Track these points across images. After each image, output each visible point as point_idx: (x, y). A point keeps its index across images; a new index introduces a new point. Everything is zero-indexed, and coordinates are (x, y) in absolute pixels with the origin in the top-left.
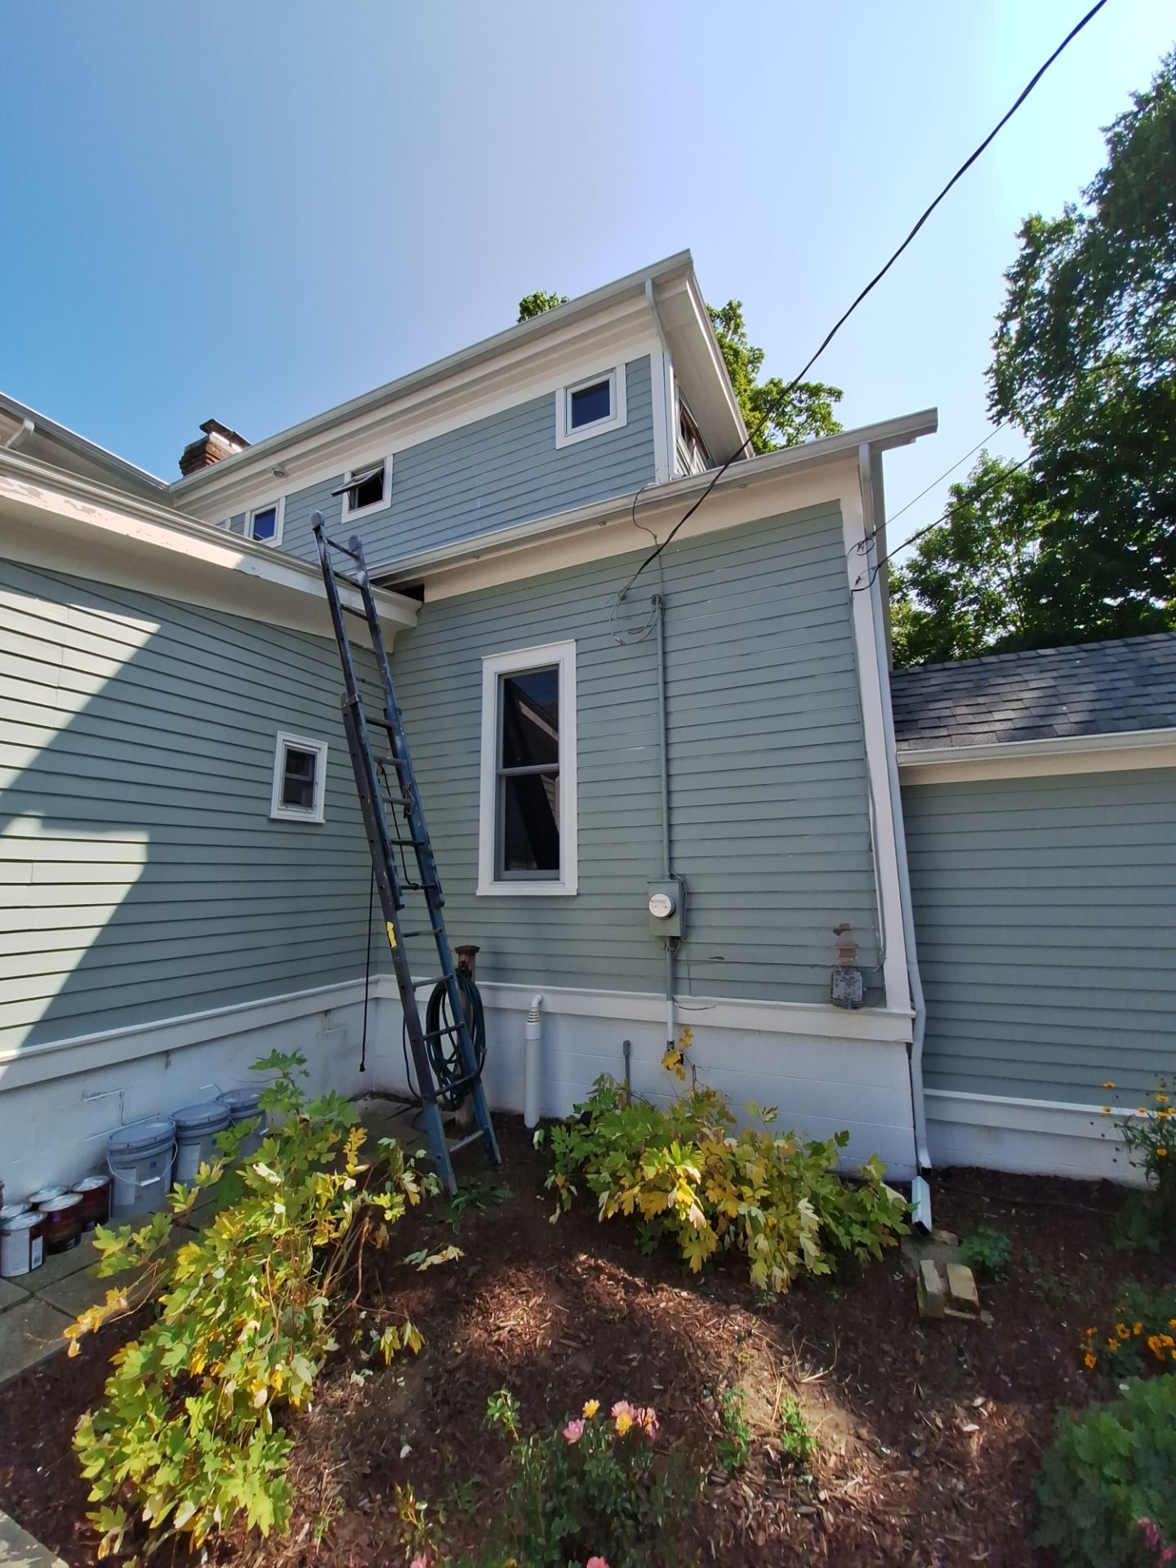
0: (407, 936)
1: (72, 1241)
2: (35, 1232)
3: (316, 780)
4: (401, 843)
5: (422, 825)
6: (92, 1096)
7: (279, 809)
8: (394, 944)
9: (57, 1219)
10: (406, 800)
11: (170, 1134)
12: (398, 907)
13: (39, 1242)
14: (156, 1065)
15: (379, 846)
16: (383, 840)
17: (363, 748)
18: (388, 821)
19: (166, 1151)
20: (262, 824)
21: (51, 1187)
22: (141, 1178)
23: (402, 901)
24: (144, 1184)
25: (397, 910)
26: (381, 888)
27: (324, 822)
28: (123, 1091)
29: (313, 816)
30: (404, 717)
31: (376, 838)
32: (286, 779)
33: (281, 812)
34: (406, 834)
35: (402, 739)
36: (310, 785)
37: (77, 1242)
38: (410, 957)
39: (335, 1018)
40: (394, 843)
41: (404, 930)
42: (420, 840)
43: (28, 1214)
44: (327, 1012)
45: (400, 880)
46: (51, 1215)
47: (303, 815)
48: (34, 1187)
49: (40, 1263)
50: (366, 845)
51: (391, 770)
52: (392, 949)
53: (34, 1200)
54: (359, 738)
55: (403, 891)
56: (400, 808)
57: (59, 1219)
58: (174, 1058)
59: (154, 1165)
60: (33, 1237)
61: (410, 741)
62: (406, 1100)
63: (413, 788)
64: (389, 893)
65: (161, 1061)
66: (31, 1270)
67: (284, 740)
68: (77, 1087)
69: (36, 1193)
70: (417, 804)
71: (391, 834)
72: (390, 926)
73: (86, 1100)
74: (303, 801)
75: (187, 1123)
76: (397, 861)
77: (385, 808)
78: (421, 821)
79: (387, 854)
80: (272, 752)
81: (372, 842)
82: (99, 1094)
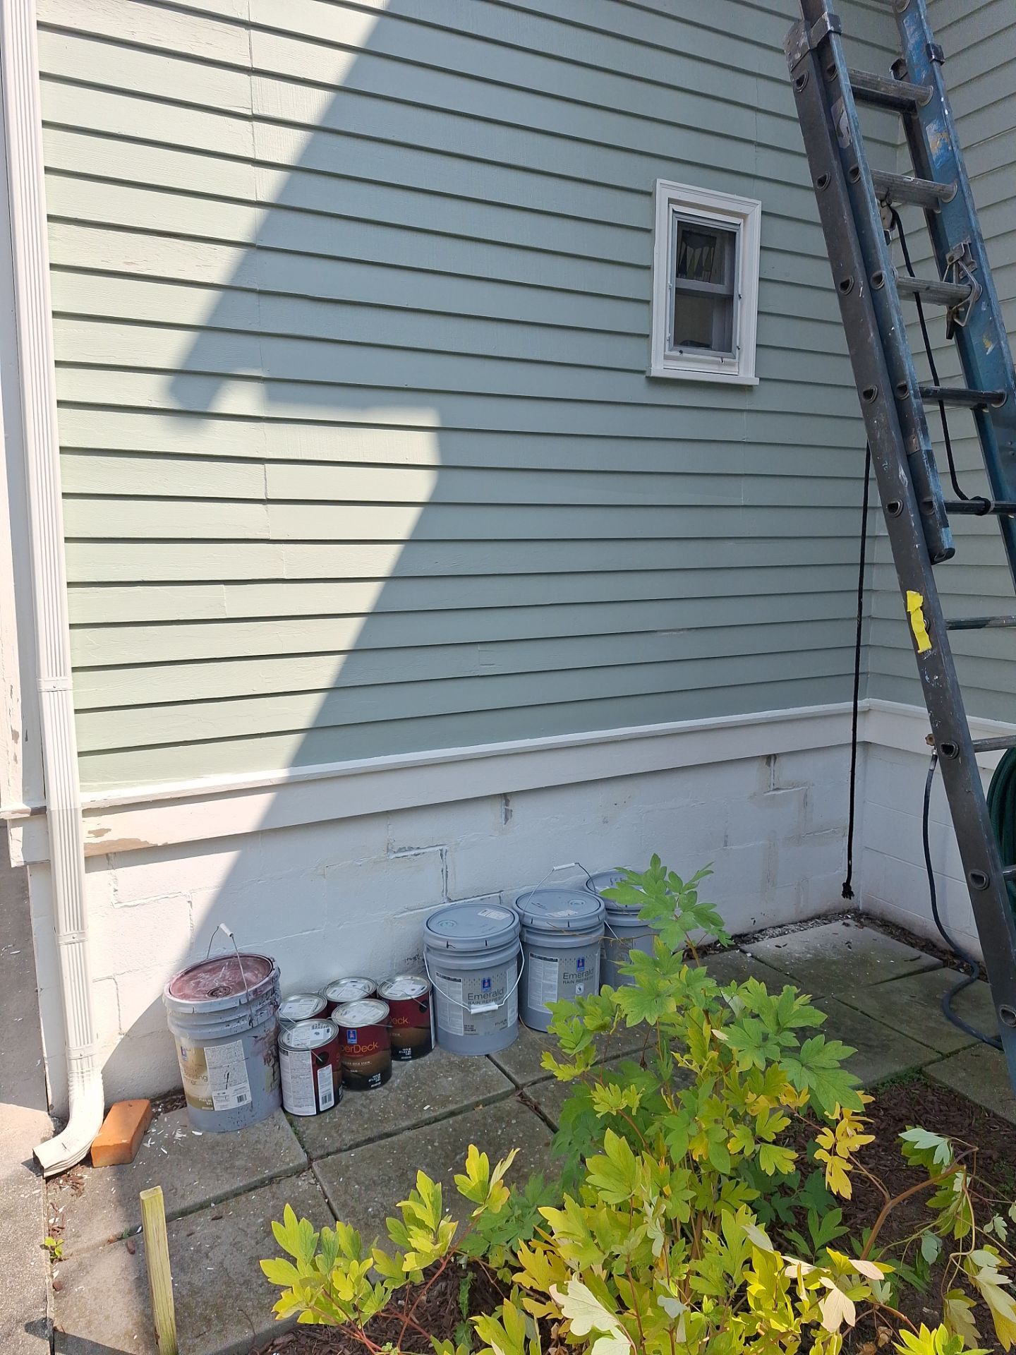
0: (958, 626)
1: (378, 1077)
2: (321, 1057)
3: (739, 289)
4: (942, 398)
5: (999, 349)
6: (400, 850)
7: (666, 358)
8: (924, 644)
9: (353, 1041)
10: (954, 286)
11: (512, 935)
12: (936, 554)
13: (327, 1073)
14: (493, 813)
15: (886, 402)
16: (899, 389)
17: (845, 157)
18: (909, 345)
19: (505, 964)
20: (634, 389)
21: (355, 978)
22: (471, 999)
23: (947, 539)
24: (477, 1009)
25: (933, 562)
26: (893, 507)
27: (756, 382)
28: (445, 848)
29: (734, 370)
30: (949, 75)
31: (880, 383)
32: (680, 292)
33: (672, 364)
34: (951, 371)
35: (944, 129)
36: (727, 302)
37: (385, 1079)
38: (964, 674)
39: (787, 771)
40: (926, 394)
41: (951, 611)
42: (987, 386)
43: (315, 1022)
44: (770, 758)
45: (942, 491)
46: (343, 1032)
47: (715, 369)
48: (334, 972)
49: (332, 1103)
50: (852, 404)
51: (913, 217)
52: (920, 657)
53: (333, 995)
54: (835, 134)
55: (951, 517)
56: (937, 312)
57: (355, 1041)
58: (515, 805)
59: (486, 983)
60: (317, 1065)
61: (966, 134)
62: (928, 946)
63: (976, 255)
64: (913, 517)
65: (498, 808)
66: (318, 1112)
67: (671, 201)
68: (376, 835)
69: (335, 983)
70: (984, 295)
71: (917, 372)
72: (915, 600)
73: (393, 856)
74: (715, 339)
75: (537, 923)
76: (930, 440)
77: (902, 312)
78: (996, 338)
79: (906, 424)
80: (648, 231)
81: (868, 394)
82: (411, 849)
